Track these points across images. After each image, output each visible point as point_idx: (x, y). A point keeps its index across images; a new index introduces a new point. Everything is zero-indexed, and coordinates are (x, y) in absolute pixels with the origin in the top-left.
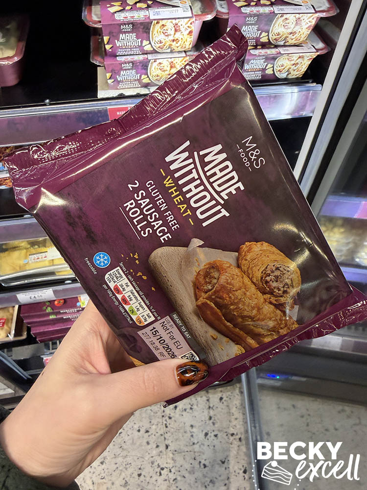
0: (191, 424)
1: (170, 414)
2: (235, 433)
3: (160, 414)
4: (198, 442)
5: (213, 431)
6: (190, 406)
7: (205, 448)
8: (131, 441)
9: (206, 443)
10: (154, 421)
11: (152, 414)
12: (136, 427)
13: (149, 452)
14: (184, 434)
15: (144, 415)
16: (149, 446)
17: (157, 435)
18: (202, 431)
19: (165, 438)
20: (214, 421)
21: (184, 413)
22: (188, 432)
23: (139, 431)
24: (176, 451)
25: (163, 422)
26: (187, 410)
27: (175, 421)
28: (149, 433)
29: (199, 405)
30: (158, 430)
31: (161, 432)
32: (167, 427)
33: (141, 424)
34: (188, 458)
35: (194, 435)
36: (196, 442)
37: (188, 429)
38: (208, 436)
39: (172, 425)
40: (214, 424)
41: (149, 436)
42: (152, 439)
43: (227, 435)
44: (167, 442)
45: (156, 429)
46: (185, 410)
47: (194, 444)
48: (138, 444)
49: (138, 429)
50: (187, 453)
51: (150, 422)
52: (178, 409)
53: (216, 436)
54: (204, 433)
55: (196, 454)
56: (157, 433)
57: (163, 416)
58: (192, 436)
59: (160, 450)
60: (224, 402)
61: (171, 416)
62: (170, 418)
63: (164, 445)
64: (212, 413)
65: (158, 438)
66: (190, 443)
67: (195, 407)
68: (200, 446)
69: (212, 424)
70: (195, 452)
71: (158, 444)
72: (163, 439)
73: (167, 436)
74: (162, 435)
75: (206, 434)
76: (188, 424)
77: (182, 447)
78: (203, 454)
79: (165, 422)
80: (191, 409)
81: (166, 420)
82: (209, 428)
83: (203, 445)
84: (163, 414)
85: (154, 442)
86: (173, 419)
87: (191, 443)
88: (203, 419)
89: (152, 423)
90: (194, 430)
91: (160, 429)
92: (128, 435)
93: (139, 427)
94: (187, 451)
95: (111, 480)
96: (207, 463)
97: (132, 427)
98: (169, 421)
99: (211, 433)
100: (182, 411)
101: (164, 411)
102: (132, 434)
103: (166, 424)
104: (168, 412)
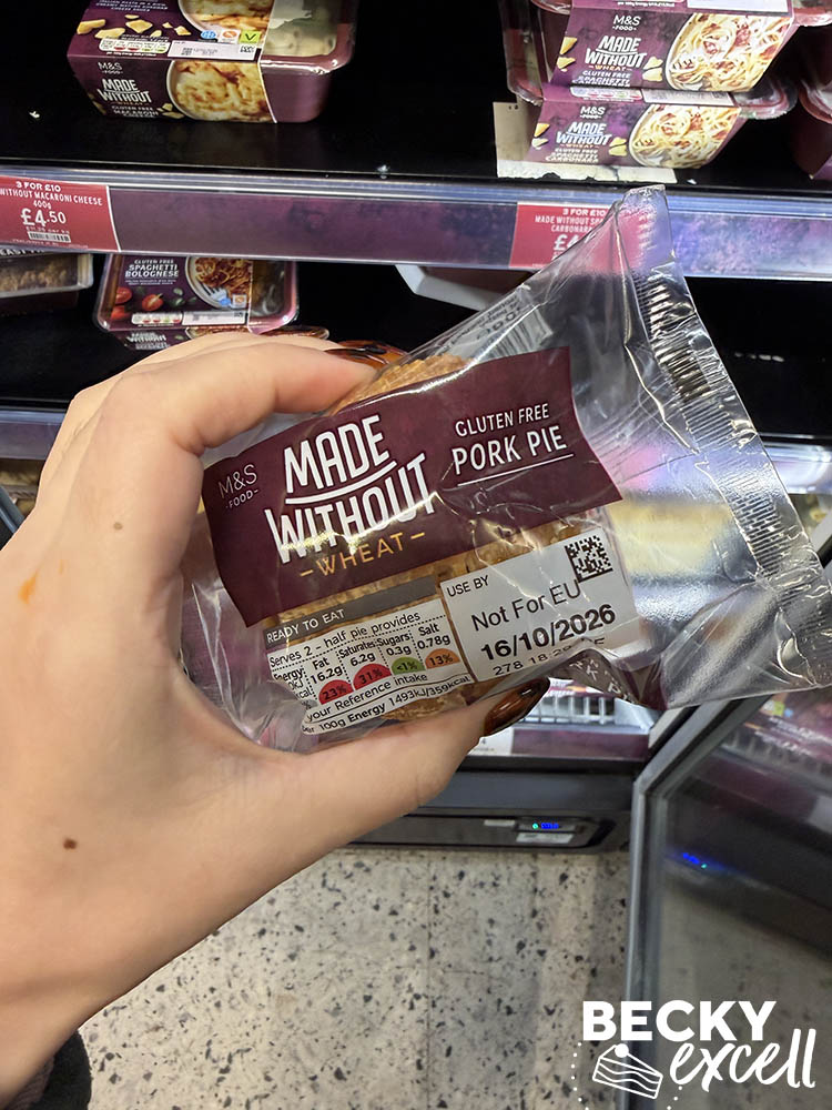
0: (490, 916)
1: (447, 887)
2: (585, 958)
3: (424, 882)
4: (500, 959)
5: (537, 942)
6: (492, 879)
7: (515, 974)
8: (356, 925)
9: (518, 964)
10: (412, 894)
11: (409, 878)
12: (372, 898)
13: (393, 955)
14: (473, 935)
15: (390, 877)
16: (395, 945)
17: (414, 924)
18: (513, 937)
19: (430, 936)
20: (542, 923)
21: (479, 892)
22: (482, 931)
23: (377, 908)
24: (450, 966)
25: (429, 901)
26: (487, 887)
27: (457, 904)
28: (399, 918)
29: (513, 882)
30: (417, 914)
31: (423, 920)
32: (437, 912)
33: (382, 894)
34: (474, 988)
35: (495, 941)
36: (496, 957)
37: (484, 926)
38: (524, 951)
39: (448, 910)
40: (540, 927)
41: (397, 923)
42: (404, 931)
43: (566, 957)
44: (433, 944)
45: (413, 912)
46: (482, 885)
47: (491, 959)
48: (372, 933)
49: (374, 903)
50: (473, 975)
51: (403, 895)
52: (466, 879)
53: (542, 953)
54: (517, 940)
55: (495, 983)
56: (415, 919)
57: (432, 888)
58: (489, 942)
59: (418, 956)
60: (570, 886)
61: (450, 892)
62: (447, 895)
63: (427, 949)
64: (539, 903)
65: (415, 931)
66: (481, 957)
67: (503, 882)
68: (504, 968)
69: (534, 927)
70: (491, 977)
71: (414, 943)
72: (427, 936)
73: (435, 931)
74: (424, 927)
75: (521, 946)
76: (483, 917)
77: (464, 961)
78: (510, 986)
79: (434, 902)
80: (495, 885)
81: (437, 898)
82: (530, 933)
83: (512, 966)
84: (433, 884)
85: (405, 938)
86: (452, 898)
87: (486, 958)
88: (518, 912)
89: (406, 898)
90: (495, 931)
91: (422, 914)
92: (353, 912)
93: (378, 900)
94: (475, 972)
95: (306, 995)
96: (515, 1005)
97: (364, 897)
98: (443, 900)
99: (532, 945)
100: (475, 886)
101: (435, 878)
102: (361, 910)
103: (436, 906)
104: (443, 881)
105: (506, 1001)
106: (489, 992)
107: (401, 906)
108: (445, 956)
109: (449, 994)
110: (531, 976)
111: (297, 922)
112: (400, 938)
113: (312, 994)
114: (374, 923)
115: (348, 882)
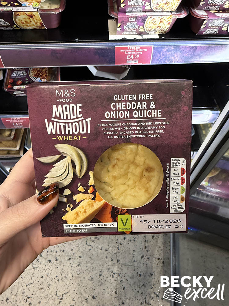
0: (134, 249)
1: (121, 242)
2: (160, 259)
3: (115, 241)
4: (137, 261)
5: (147, 255)
6: (133, 239)
7: (141, 265)
8: (96, 255)
9: (142, 262)
10: (111, 245)
11: (110, 240)
12: (100, 247)
13: (107, 262)
14: (129, 255)
15: (105, 241)
16: (107, 260)
18: (140, 254)
19: (117, 256)
20: (148, 250)
21: (130, 243)
22: (131, 254)
23: (101, 249)
24: (123, 264)
25: (116, 246)
26: (132, 241)
27: (124, 247)
29: (139, 239)
30: (113, 251)
31: (115, 252)
32: (118, 249)
33: (103, 245)
34: (130, 270)
35: (135, 256)
36: (136, 260)
37: (132, 252)
39: (121, 248)
40: (147, 251)
41: (107, 253)
42: (109, 255)
43: (155, 259)
44: (118, 258)
45: (112, 250)
46: (130, 241)
47: (134, 261)
48: (101, 257)
50: (129, 266)
51: (109, 245)
52: (126, 239)
53: (148, 258)
54: (141, 256)
55: (136, 268)
56: (112, 252)
57: (117, 243)
58: (134, 257)
59: (114, 262)
60: (155, 239)
61: (122, 243)
62: (121, 244)
63: (116, 260)
64: (147, 244)
65: (113, 255)
66: (132, 261)
67: (136, 239)
68: (138, 264)
70: (134, 266)
71: (113, 259)
73: (118, 254)
74: (115, 254)
75: (142, 257)
76: (132, 249)
77: (127, 262)
78: (140, 268)
79: (118, 246)
80: (134, 240)
81: (118, 245)
82: (144, 253)
83: (140, 263)
84: (117, 241)
85: (110, 258)
86: (122, 245)
87: (133, 261)
88: (141, 247)
89: (110, 246)
90: (135, 253)
91: (114, 250)
92: (95, 251)
93: (102, 247)
94: (130, 265)
95: (83, 276)
96: (142, 274)
97: (98, 247)
98: (120, 246)
99: (145, 256)
100: (129, 241)
101: (117, 240)
102: (97, 250)
103: (118, 248)
104: (120, 241)
105: (139, 273)
106: (134, 270)
107: (108, 249)
108: (121, 261)
109: (123, 272)
110: (145, 265)
111: (79, 256)
112: (108, 257)
113: (85, 275)
114: (101, 254)
115: (93, 243)
